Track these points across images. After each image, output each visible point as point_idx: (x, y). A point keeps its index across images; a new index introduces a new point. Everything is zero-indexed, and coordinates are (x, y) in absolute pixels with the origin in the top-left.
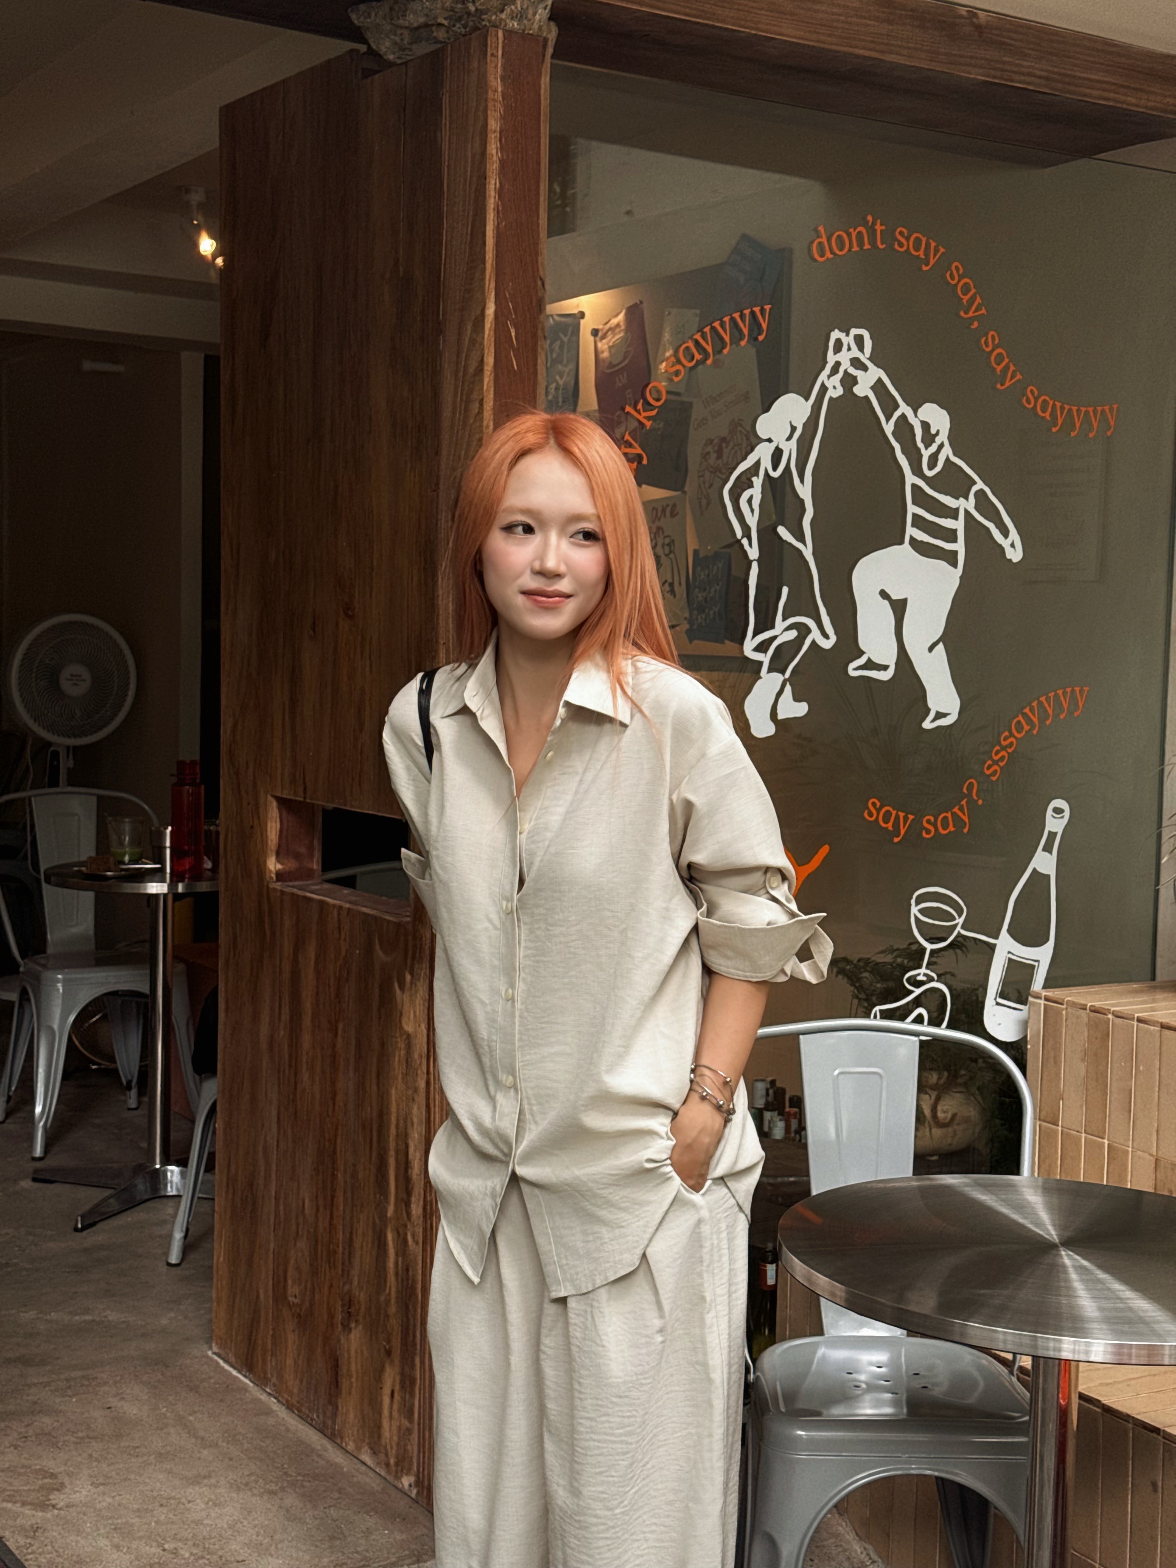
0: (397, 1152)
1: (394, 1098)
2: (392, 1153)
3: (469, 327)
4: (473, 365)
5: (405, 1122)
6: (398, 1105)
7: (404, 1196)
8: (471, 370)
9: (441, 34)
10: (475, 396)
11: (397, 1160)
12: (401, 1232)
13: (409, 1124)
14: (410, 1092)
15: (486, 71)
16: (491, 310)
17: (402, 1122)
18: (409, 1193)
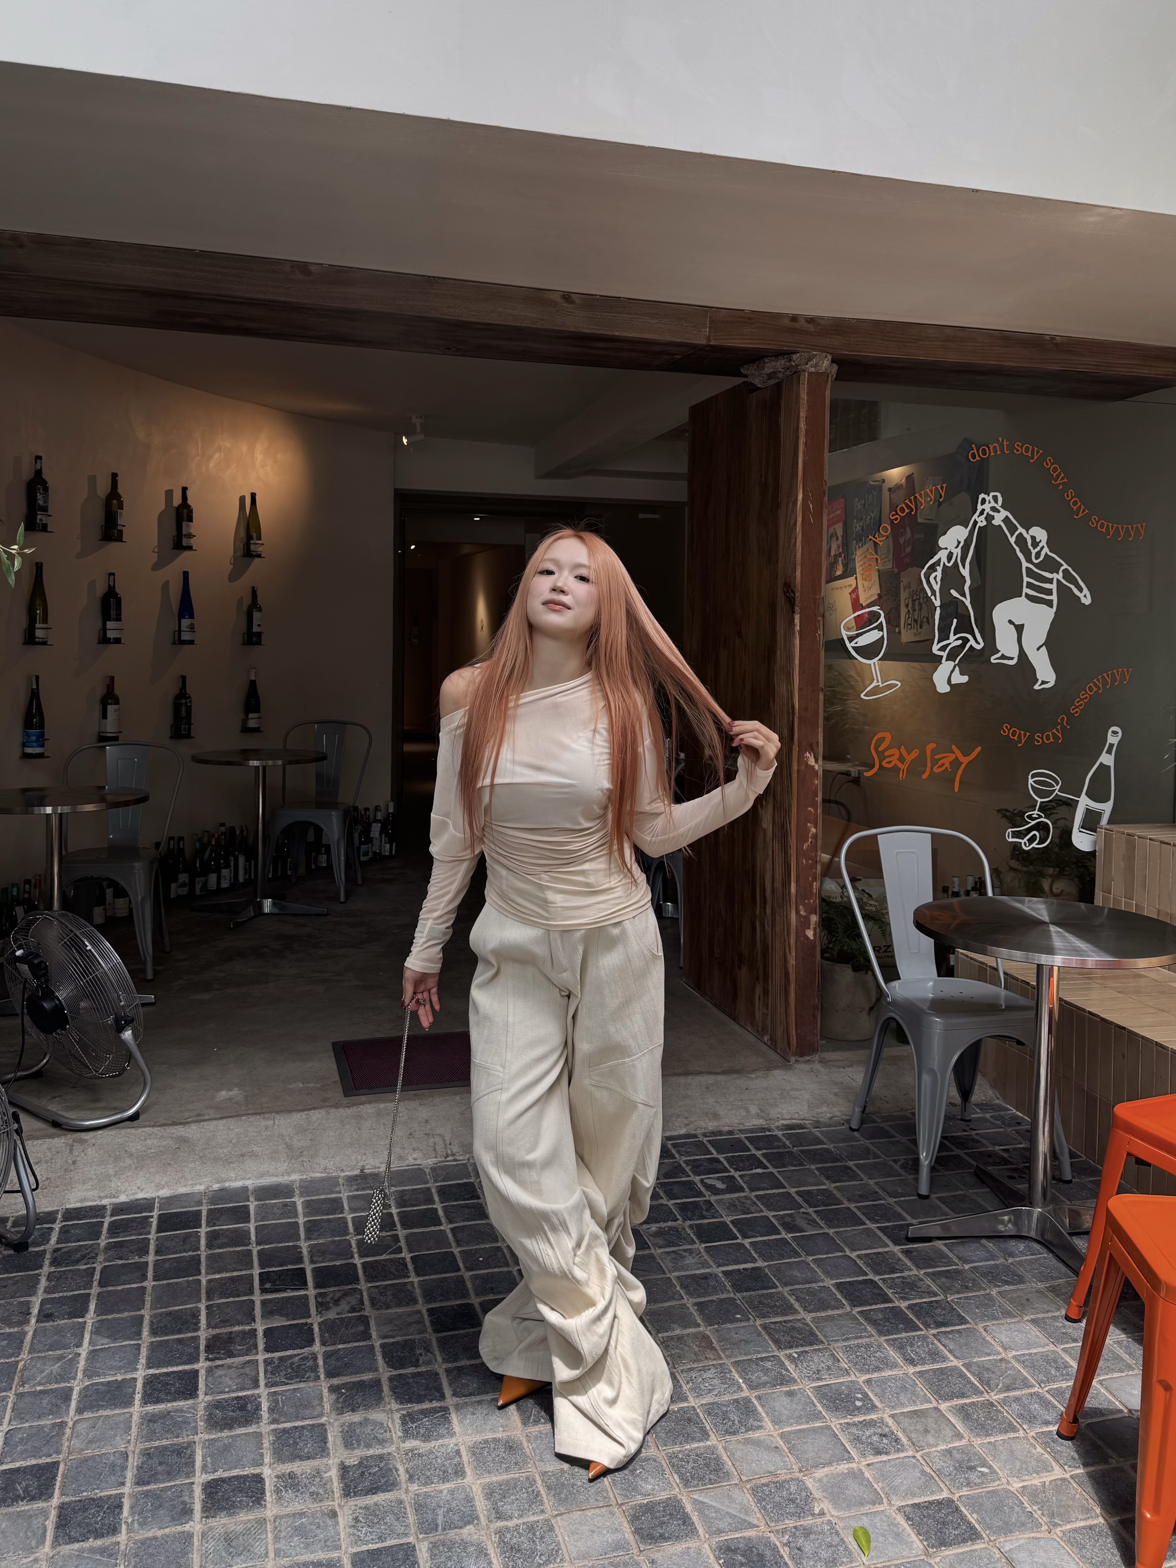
0: (760, 886)
1: (759, 860)
2: (758, 886)
3: (791, 505)
4: (792, 521)
6: (760, 862)
7: (763, 906)
8: (791, 525)
9: (781, 375)
10: (793, 536)
11: (760, 889)
12: (762, 921)
13: (765, 872)
16: (800, 496)
17: (762, 871)
18: (765, 903)
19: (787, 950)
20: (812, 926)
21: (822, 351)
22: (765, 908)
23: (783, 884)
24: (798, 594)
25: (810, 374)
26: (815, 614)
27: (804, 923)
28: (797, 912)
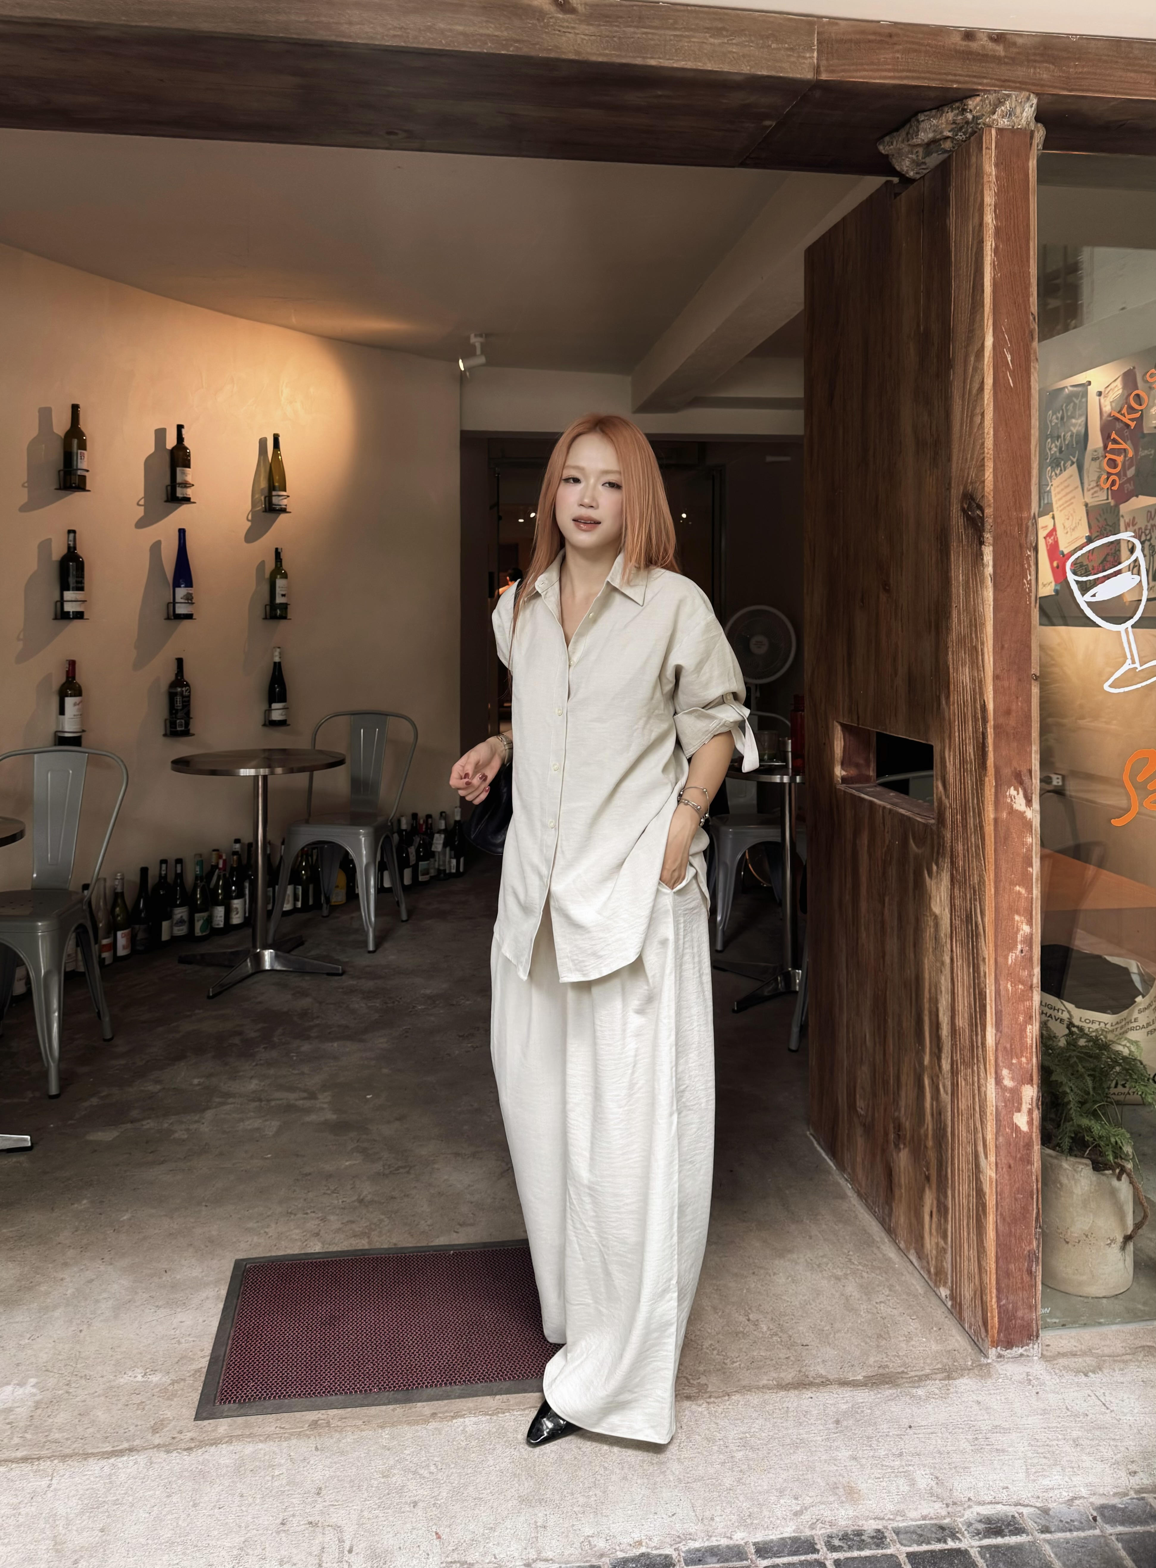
0: (930, 1012)
1: (926, 967)
2: (926, 1012)
3: (972, 359)
4: (976, 386)
5: (936, 989)
6: (930, 973)
7: (937, 1051)
8: (974, 391)
9: (948, 145)
10: (978, 411)
11: (930, 1019)
12: (935, 1079)
13: (939, 992)
14: (938, 965)
15: (982, 162)
16: (989, 341)
17: (933, 990)
18: (940, 1050)
19: (981, 1149)
20: (1025, 1107)
21: (1021, 89)
22: (939, 1059)
23: (971, 1025)
24: (989, 511)
25: (1000, 131)
26: (1021, 546)
27: (1013, 1101)
28: (998, 1081)
